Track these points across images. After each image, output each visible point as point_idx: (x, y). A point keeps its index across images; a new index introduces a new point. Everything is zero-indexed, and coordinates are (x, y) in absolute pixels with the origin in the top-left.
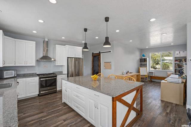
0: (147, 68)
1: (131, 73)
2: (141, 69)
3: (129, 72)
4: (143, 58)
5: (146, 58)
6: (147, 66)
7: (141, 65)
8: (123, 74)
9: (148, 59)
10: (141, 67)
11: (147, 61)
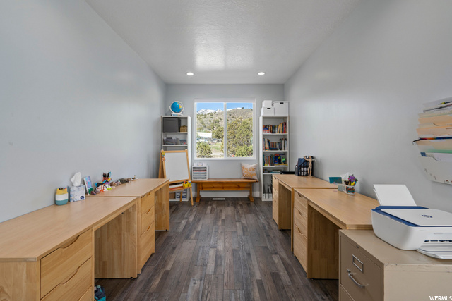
0: (187, 155)
1: (124, 181)
2: (169, 157)
3: (113, 178)
4: (174, 115)
5: (182, 116)
6: (186, 148)
7: (168, 144)
8: (56, 203)
9: (189, 119)
10: (166, 149)
11: (186, 127)
